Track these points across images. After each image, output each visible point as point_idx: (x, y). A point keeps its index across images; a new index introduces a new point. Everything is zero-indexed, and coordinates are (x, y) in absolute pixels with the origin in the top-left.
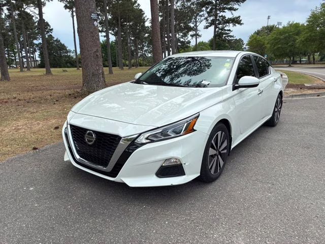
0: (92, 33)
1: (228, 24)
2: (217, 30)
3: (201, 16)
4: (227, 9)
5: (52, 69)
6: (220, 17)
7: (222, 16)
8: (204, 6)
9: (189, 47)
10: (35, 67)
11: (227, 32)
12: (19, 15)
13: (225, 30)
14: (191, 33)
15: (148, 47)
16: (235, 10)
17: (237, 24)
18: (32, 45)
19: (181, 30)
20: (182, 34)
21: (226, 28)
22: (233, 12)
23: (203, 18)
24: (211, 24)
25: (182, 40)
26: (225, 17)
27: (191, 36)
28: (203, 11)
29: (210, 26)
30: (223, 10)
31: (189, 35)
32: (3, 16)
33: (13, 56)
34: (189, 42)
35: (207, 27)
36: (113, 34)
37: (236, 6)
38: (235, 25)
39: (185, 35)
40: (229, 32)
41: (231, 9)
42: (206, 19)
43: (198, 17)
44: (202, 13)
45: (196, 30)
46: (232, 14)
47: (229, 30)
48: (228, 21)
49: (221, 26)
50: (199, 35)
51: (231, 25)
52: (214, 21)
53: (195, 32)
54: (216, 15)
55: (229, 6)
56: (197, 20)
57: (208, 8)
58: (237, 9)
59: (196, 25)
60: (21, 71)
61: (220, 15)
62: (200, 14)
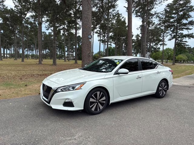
0: (88, 44)
1: (184, 38)
2: (177, 41)
3: (167, 33)
4: (184, 29)
5: (78, 61)
6: (179, 33)
7: (181, 33)
8: (169, 27)
9: (159, 51)
10: (73, 60)
11: (184, 42)
12: (68, 34)
13: (183, 41)
14: (160, 43)
15: (134, 50)
16: (190, 29)
17: (191, 38)
18: (72, 48)
19: (154, 41)
20: (155, 44)
21: (183, 40)
22: (189, 30)
23: (168, 34)
24: (173, 38)
25: (154, 47)
26: (182, 34)
27: (160, 45)
28: (168, 30)
29: (172, 39)
30: (182, 29)
31: (159, 44)
32: (61, 34)
33: (63, 54)
34: (159, 48)
35: (170, 40)
36: (114, 44)
37: (190, 27)
38: (190, 38)
39: (157, 44)
40: (186, 43)
41: (187, 29)
42: (171, 35)
43: (165, 34)
44: (168, 31)
45: (163, 41)
46: (188, 32)
47: (186, 42)
48: (186, 36)
49: (180, 39)
50: (165, 44)
51: (187, 38)
52: (175, 36)
53: (162, 43)
54: (177, 33)
55: (186, 27)
56: (165, 35)
57: (171, 28)
58: (192, 29)
59: (163, 39)
60: (65, 61)
61: (180, 32)
62: (167, 32)
